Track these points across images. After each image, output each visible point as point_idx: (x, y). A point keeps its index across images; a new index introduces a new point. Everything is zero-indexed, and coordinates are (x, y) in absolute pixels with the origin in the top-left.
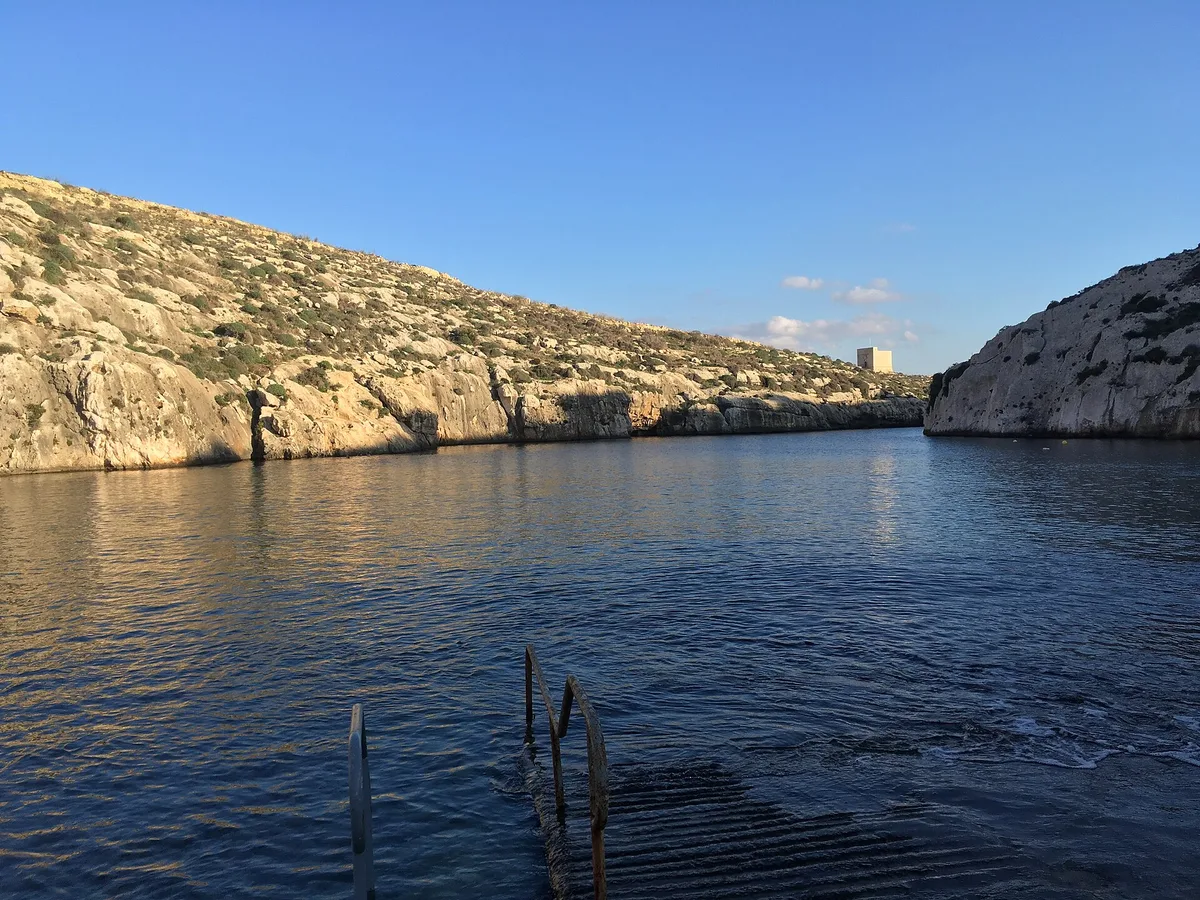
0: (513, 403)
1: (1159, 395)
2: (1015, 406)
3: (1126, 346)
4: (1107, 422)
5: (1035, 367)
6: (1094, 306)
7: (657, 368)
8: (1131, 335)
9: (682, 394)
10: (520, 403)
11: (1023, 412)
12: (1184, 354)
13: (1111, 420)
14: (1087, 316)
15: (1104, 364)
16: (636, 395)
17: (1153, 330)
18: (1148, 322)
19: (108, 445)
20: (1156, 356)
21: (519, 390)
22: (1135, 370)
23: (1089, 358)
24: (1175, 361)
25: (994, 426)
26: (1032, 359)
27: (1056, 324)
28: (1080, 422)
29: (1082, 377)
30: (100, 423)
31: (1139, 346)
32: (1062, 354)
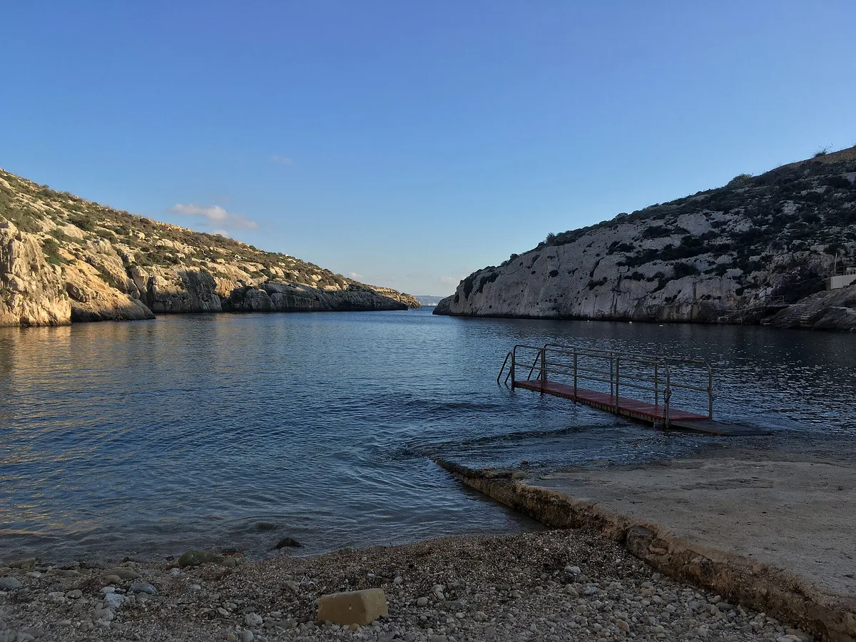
0: (145, 281)
1: (645, 297)
2: (546, 301)
3: (618, 270)
4: (613, 312)
5: (557, 279)
6: (590, 246)
7: (219, 261)
8: (620, 264)
9: (240, 281)
10: (151, 282)
11: (552, 304)
12: (656, 276)
13: (615, 311)
14: (585, 251)
15: (605, 279)
16: (217, 280)
17: (631, 262)
18: (627, 257)
19: (25, 305)
20: (637, 277)
21: (149, 271)
22: (625, 284)
23: (592, 275)
24: (650, 280)
25: (534, 312)
26: (554, 274)
27: (566, 255)
28: (596, 311)
29: (592, 285)
30: (21, 285)
31: (624, 269)
32: (572, 272)
